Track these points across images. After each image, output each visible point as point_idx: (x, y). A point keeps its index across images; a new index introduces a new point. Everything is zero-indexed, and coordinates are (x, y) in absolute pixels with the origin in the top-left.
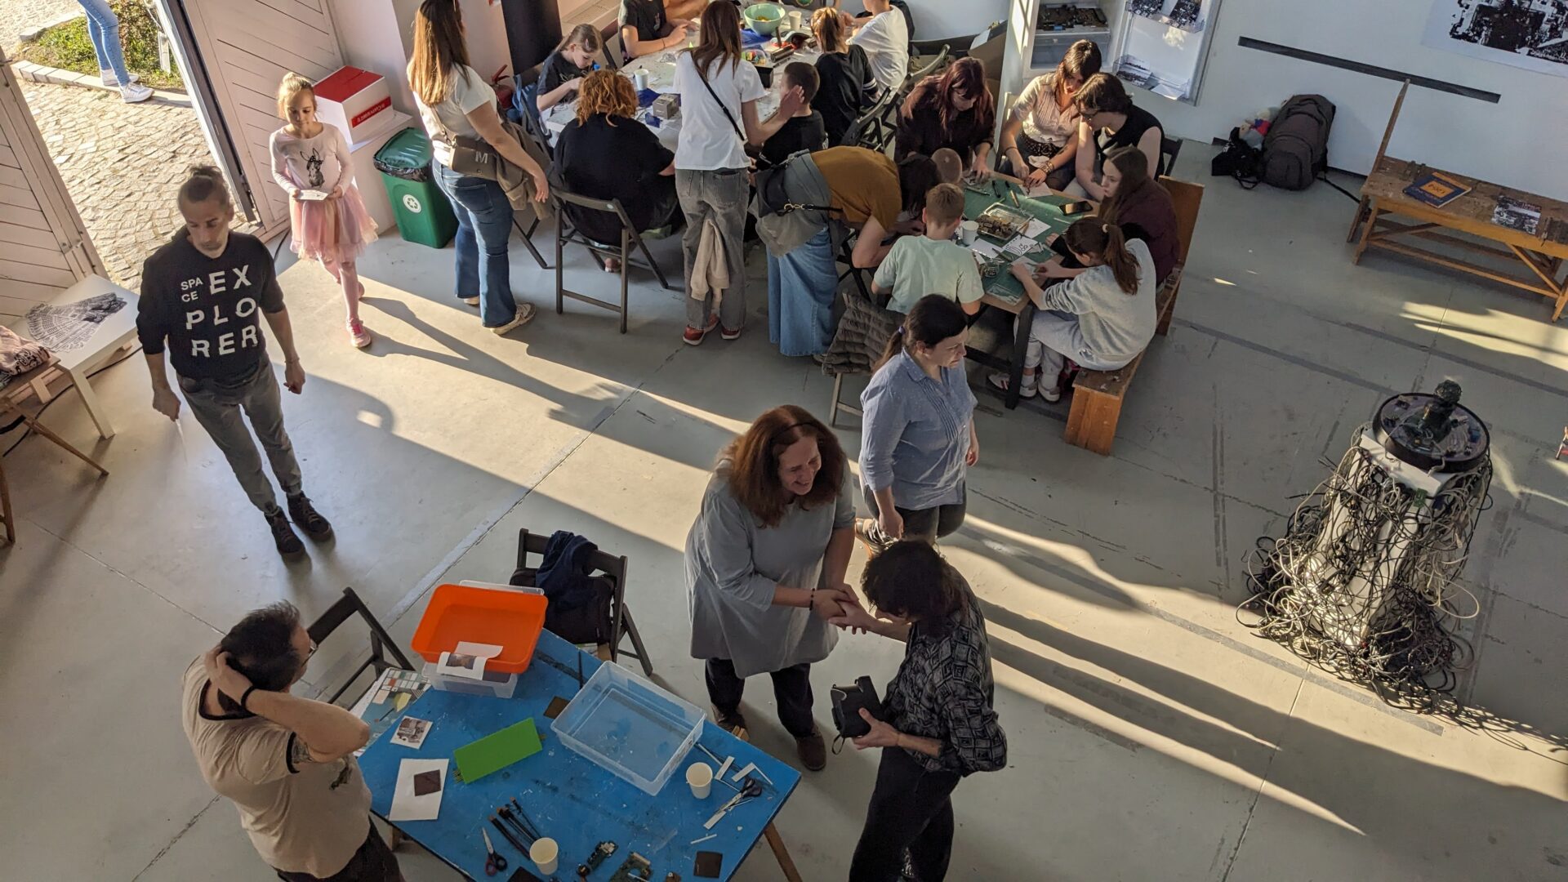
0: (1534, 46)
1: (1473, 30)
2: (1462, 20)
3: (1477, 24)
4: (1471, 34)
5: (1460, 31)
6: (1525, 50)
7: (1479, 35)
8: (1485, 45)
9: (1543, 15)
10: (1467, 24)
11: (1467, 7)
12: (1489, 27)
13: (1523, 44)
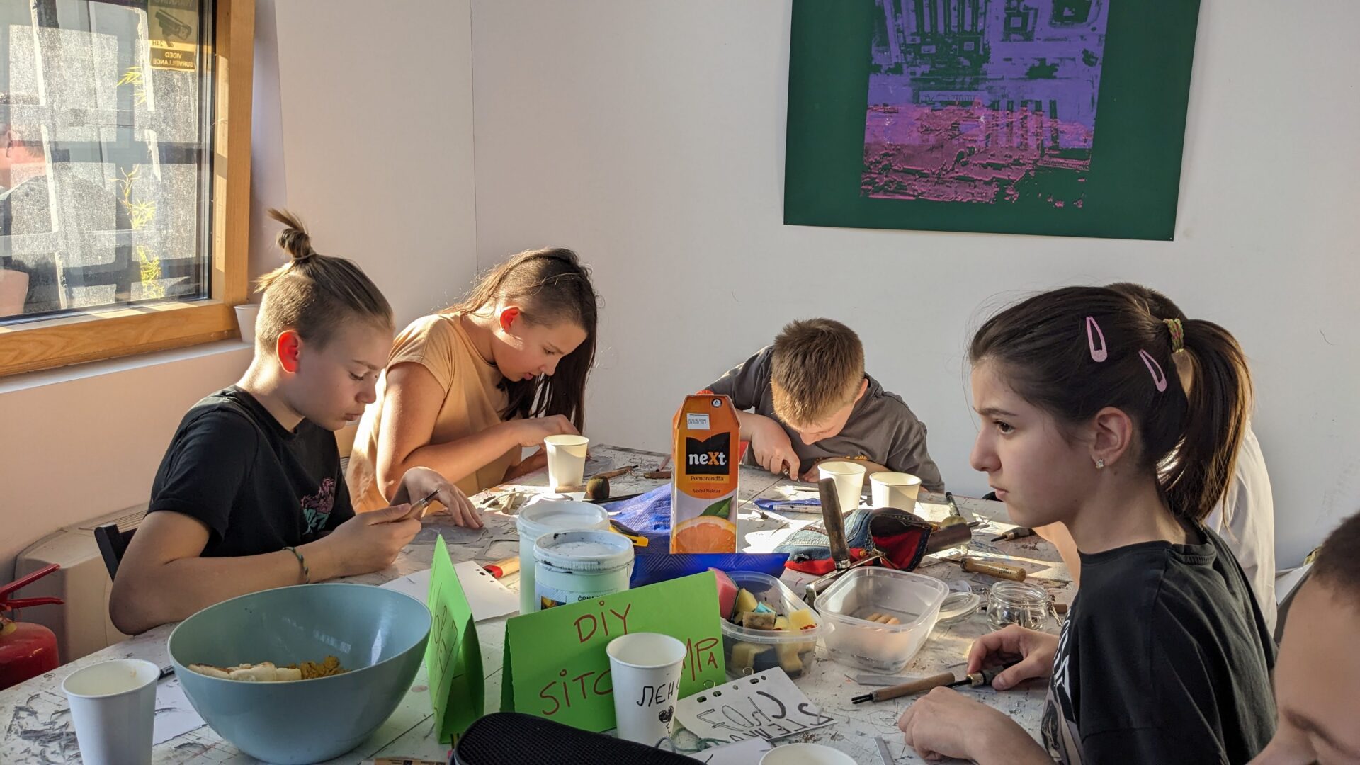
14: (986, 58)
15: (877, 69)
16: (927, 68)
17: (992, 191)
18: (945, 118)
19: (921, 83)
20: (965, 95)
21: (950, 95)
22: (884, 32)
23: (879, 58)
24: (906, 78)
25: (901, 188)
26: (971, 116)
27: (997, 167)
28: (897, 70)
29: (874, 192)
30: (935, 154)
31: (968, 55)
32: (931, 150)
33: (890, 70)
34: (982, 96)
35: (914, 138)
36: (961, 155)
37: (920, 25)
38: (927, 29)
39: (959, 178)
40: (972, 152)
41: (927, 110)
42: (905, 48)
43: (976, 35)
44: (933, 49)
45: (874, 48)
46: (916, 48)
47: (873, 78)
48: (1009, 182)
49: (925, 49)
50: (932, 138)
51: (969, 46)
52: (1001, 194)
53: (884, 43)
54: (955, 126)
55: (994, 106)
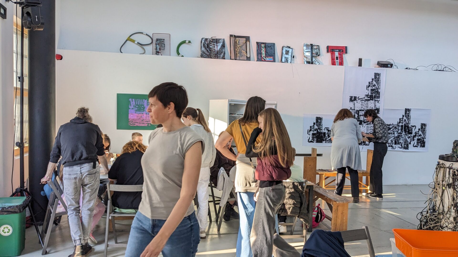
0: (325, 140)
1: (312, 140)
2: (309, 138)
3: (313, 138)
4: (312, 141)
5: (310, 140)
6: (324, 142)
7: (314, 140)
8: (316, 142)
9: (325, 133)
10: (311, 138)
11: (310, 134)
12: (316, 138)
13: (323, 140)
14: (145, 108)
15: (130, 109)
16: (137, 109)
17: (147, 124)
18: (140, 115)
19: (136, 110)
20: (142, 112)
21: (140, 112)
22: (131, 104)
23: (130, 107)
24: (134, 110)
25: (134, 124)
26: (143, 115)
27: (147, 122)
28: (133, 109)
29: (131, 125)
30: (139, 120)
31: (142, 107)
32: (138, 119)
33: (132, 109)
34: (144, 113)
35: (136, 118)
36: (142, 120)
37: (136, 103)
38: (137, 104)
39: (143, 123)
40: (144, 120)
41: (137, 114)
42: (134, 106)
43: (143, 105)
44: (138, 106)
45: (129, 106)
46: (135, 106)
47: (129, 110)
48: (149, 123)
49: (136, 106)
50: (138, 118)
51: (142, 106)
52: (148, 125)
53: (131, 105)
54: (141, 116)
55: (146, 114)
